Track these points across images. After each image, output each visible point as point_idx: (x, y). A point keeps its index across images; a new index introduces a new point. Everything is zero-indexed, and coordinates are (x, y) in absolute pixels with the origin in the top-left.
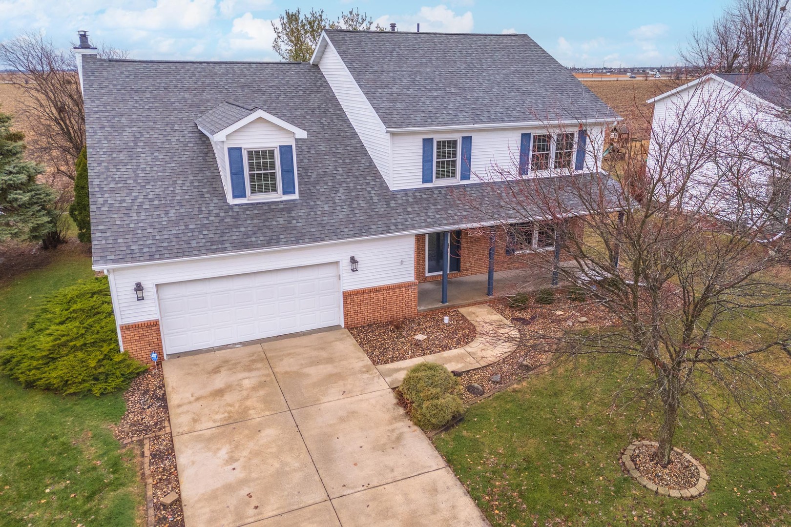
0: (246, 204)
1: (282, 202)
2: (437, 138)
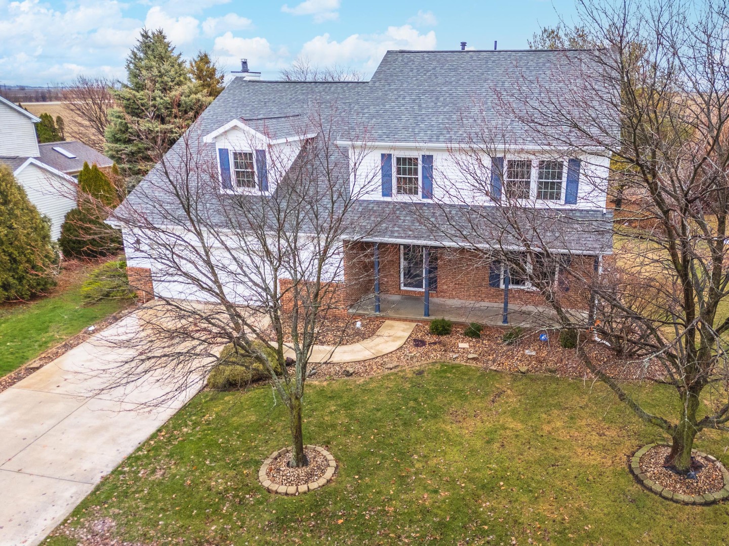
0: (231, 195)
1: (257, 197)
2: (396, 154)
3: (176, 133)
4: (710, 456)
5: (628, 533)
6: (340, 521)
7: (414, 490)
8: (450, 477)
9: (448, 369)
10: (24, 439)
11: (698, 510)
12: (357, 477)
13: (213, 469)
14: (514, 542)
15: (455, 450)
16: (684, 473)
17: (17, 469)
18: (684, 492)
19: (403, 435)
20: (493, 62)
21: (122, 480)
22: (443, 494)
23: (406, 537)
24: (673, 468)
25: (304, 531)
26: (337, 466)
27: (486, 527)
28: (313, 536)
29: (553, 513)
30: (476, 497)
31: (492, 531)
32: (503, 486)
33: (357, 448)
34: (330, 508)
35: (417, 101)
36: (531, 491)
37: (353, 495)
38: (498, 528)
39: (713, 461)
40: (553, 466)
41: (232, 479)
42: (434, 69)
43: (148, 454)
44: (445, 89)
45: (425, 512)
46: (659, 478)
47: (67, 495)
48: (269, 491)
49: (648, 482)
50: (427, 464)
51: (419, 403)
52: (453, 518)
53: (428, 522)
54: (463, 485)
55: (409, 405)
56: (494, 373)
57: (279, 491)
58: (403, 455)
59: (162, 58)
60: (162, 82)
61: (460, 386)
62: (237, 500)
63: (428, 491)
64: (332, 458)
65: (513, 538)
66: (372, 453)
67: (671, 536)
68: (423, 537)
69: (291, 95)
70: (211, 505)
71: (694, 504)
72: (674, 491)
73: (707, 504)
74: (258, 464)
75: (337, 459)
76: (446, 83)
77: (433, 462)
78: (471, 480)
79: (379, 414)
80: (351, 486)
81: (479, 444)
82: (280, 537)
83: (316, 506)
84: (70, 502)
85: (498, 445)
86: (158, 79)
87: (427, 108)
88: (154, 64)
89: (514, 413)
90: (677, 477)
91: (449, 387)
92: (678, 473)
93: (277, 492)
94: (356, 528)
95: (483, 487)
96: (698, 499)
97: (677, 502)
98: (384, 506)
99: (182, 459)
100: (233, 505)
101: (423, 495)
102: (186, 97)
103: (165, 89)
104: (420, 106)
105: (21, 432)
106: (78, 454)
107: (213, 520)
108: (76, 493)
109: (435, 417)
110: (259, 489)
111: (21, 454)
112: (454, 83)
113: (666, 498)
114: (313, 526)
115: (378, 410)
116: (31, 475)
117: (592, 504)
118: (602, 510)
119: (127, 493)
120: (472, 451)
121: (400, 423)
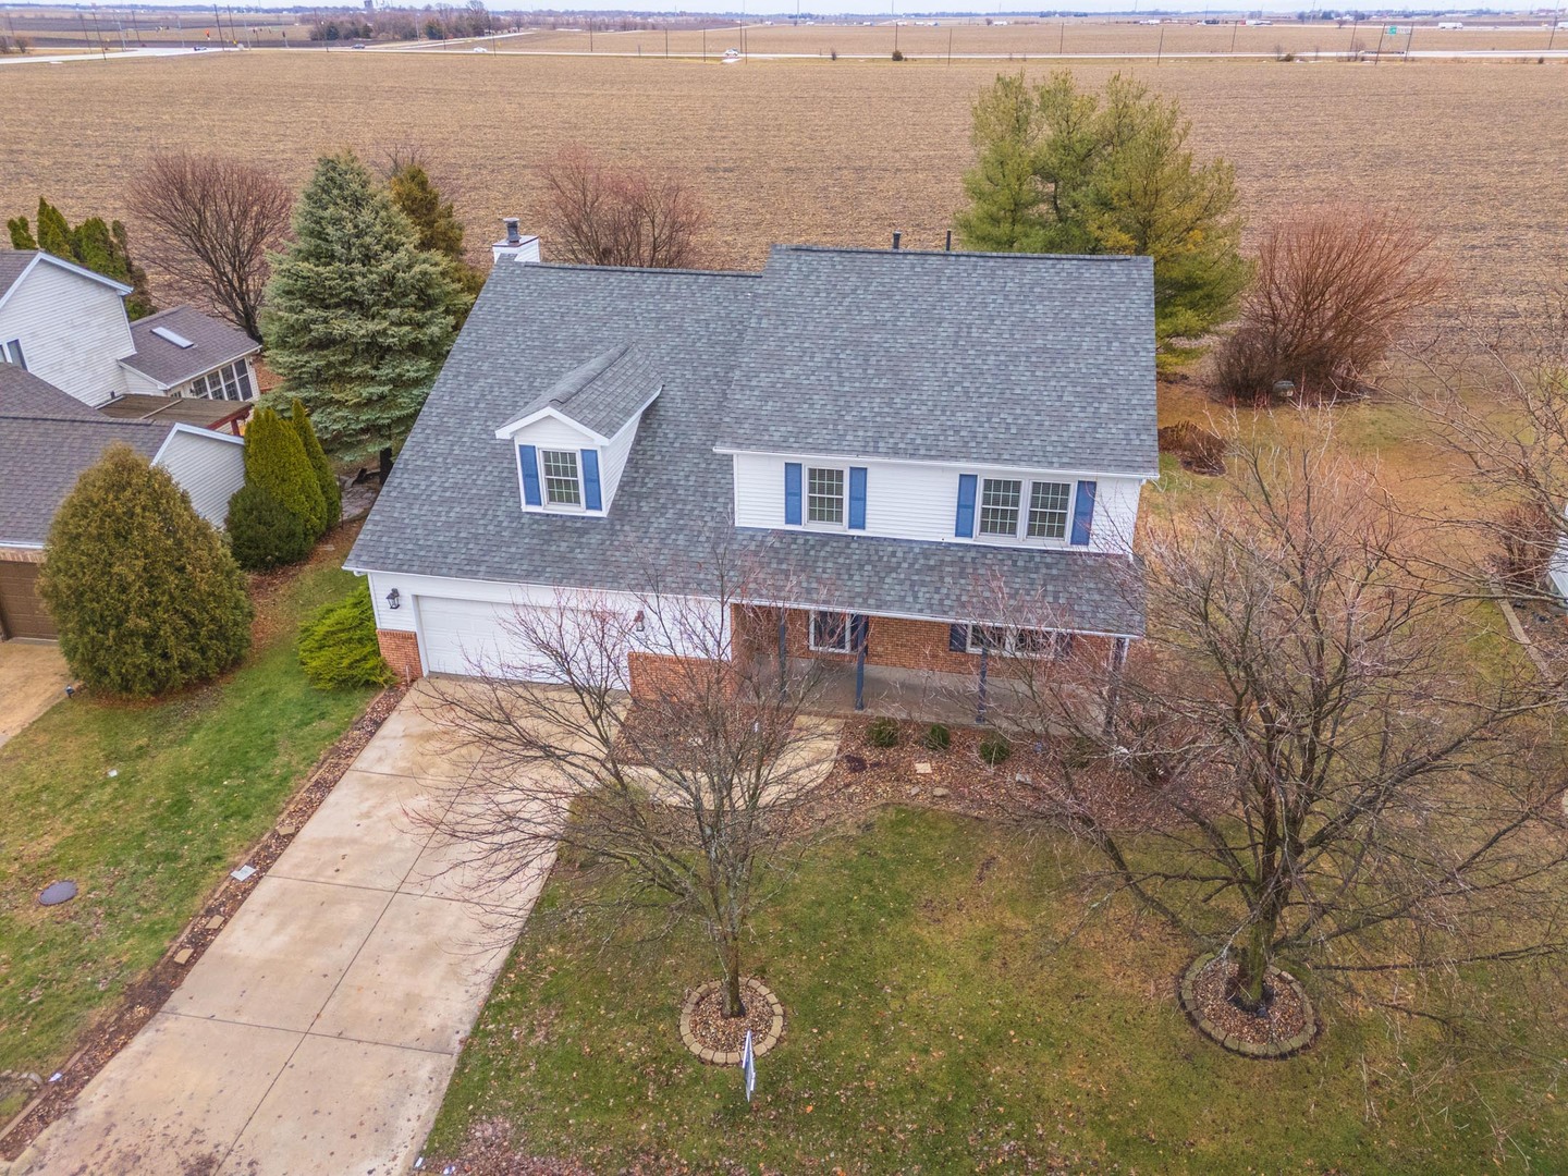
0: (540, 514)
1: (583, 518)
2: (809, 465)
3: (393, 336)
4: (1285, 974)
5: (1184, 1111)
6: (810, 1109)
7: (896, 1049)
8: (941, 1024)
9: (907, 817)
10: (325, 976)
11: (1271, 1066)
12: (815, 1031)
13: (613, 1022)
14: (1040, 1132)
15: (940, 974)
16: (1253, 1010)
17: (335, 1032)
18: (1253, 1038)
19: (864, 951)
20: (950, 279)
21: (493, 1048)
22: (937, 1054)
23: (901, 1131)
24: (1237, 1001)
25: (765, 1127)
26: (785, 1012)
27: (1001, 1109)
28: (778, 1136)
29: (1085, 1080)
30: (980, 1056)
31: (1010, 1115)
32: (1014, 1037)
33: (804, 979)
34: (790, 1085)
35: (834, 365)
36: (1052, 1045)
37: (816, 1061)
38: (1017, 1111)
39: (1290, 982)
40: (1077, 997)
41: (645, 1040)
42: (854, 291)
43: (513, 998)
44: (876, 338)
45: (918, 1087)
46: (1220, 1018)
47: (424, 1073)
48: (702, 1061)
49: (1207, 1025)
50: (905, 1001)
51: (875, 888)
52: (957, 1096)
53: (925, 1104)
54: (961, 1037)
55: (863, 893)
56: (975, 823)
57: (716, 1060)
58: (871, 989)
59: (358, 203)
60: (362, 245)
61: (928, 850)
62: (662, 1078)
63: (915, 1050)
64: (776, 1000)
65: (1038, 1125)
66: (828, 987)
67: (1238, 1111)
68: (922, 1130)
69: (604, 298)
70: (630, 1089)
71: (1266, 1057)
72: (1240, 1039)
73: (1283, 1056)
74: (674, 1012)
75: (783, 1002)
76: (878, 325)
77: (913, 997)
78: (971, 1028)
79: (822, 913)
80: (810, 1047)
81: (971, 962)
82: (735, 1139)
83: (771, 1084)
84: (432, 1088)
85: (998, 962)
86: (354, 240)
87: (852, 379)
88: (345, 213)
89: (1012, 900)
90: (1241, 1015)
91: (915, 854)
92: (1244, 1009)
93: (712, 1063)
94: (832, 1119)
95: (989, 1040)
96: (1272, 1050)
97: (1244, 1055)
98: (861, 1080)
99: (564, 1006)
100: (659, 1087)
101: (910, 1058)
102: (404, 272)
103: (367, 259)
104: (840, 375)
105: (316, 962)
106: (411, 1001)
107: (640, 1115)
108: (434, 1071)
109: (903, 913)
110: (688, 1057)
111: (331, 1005)
112: (890, 325)
113: (1229, 1050)
114: (775, 1118)
115: (821, 904)
116: (359, 1041)
117: (1134, 1063)
118: (1149, 1074)
119: (508, 1071)
120: (964, 976)
121: (856, 928)
